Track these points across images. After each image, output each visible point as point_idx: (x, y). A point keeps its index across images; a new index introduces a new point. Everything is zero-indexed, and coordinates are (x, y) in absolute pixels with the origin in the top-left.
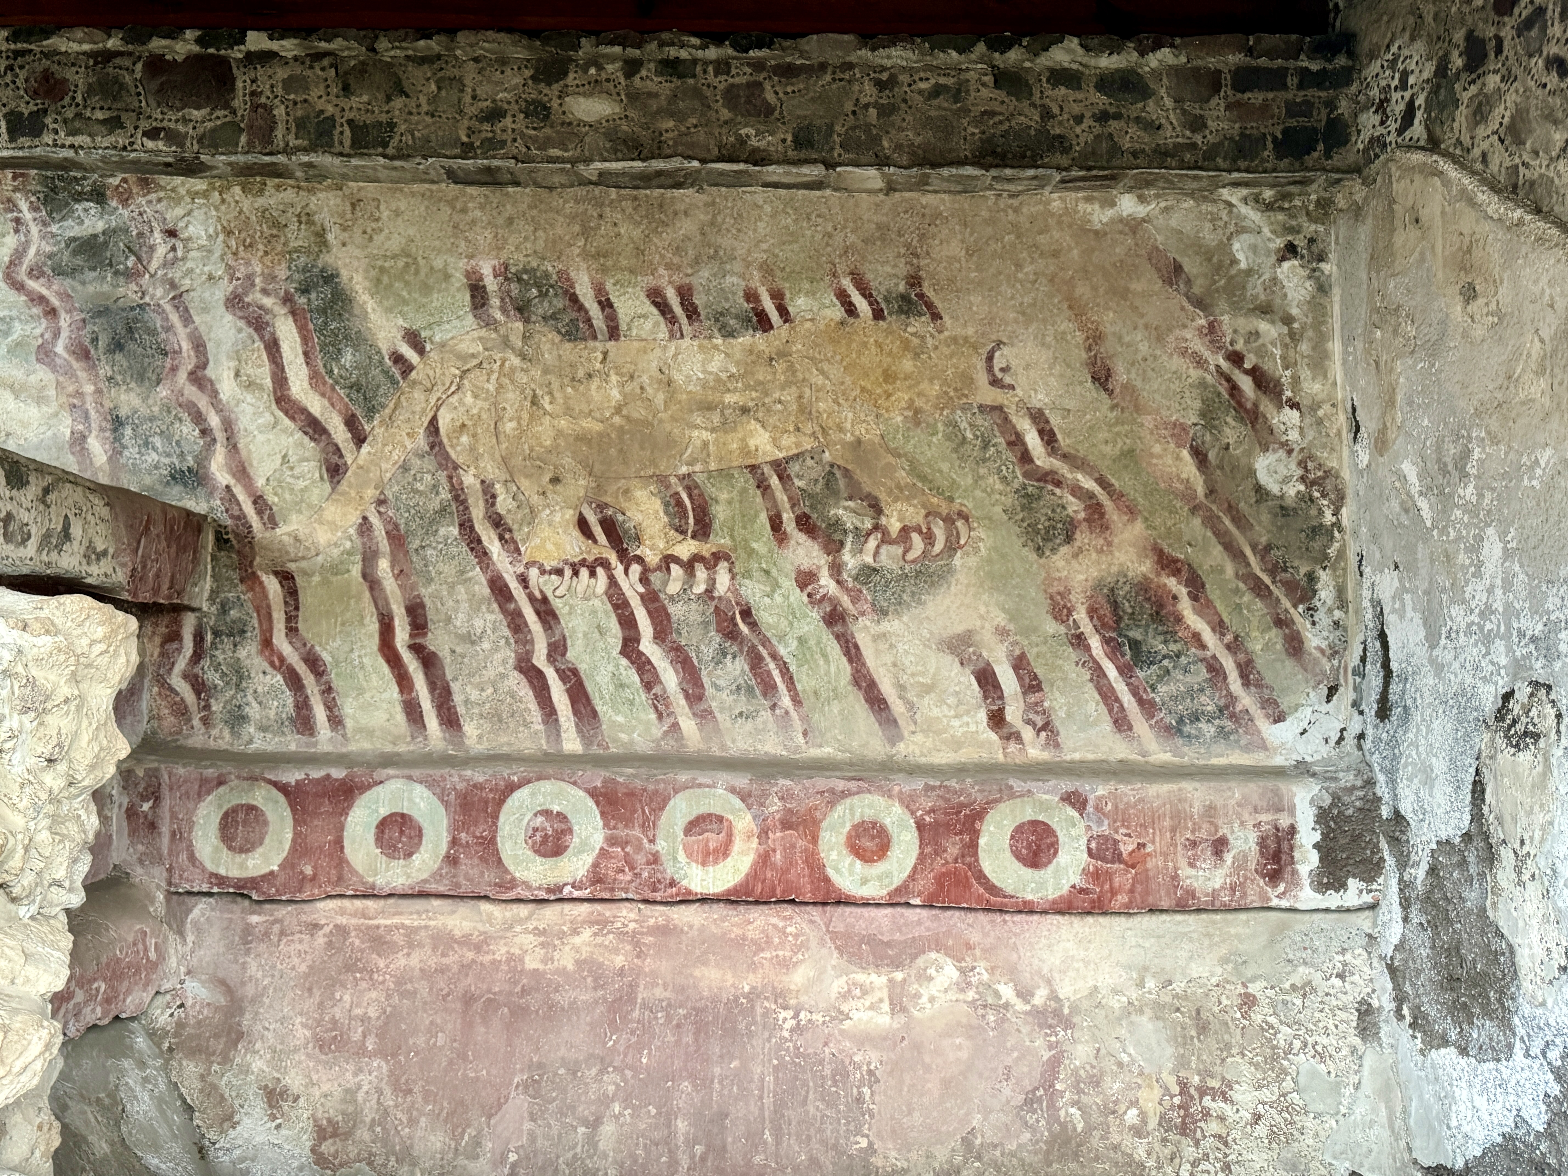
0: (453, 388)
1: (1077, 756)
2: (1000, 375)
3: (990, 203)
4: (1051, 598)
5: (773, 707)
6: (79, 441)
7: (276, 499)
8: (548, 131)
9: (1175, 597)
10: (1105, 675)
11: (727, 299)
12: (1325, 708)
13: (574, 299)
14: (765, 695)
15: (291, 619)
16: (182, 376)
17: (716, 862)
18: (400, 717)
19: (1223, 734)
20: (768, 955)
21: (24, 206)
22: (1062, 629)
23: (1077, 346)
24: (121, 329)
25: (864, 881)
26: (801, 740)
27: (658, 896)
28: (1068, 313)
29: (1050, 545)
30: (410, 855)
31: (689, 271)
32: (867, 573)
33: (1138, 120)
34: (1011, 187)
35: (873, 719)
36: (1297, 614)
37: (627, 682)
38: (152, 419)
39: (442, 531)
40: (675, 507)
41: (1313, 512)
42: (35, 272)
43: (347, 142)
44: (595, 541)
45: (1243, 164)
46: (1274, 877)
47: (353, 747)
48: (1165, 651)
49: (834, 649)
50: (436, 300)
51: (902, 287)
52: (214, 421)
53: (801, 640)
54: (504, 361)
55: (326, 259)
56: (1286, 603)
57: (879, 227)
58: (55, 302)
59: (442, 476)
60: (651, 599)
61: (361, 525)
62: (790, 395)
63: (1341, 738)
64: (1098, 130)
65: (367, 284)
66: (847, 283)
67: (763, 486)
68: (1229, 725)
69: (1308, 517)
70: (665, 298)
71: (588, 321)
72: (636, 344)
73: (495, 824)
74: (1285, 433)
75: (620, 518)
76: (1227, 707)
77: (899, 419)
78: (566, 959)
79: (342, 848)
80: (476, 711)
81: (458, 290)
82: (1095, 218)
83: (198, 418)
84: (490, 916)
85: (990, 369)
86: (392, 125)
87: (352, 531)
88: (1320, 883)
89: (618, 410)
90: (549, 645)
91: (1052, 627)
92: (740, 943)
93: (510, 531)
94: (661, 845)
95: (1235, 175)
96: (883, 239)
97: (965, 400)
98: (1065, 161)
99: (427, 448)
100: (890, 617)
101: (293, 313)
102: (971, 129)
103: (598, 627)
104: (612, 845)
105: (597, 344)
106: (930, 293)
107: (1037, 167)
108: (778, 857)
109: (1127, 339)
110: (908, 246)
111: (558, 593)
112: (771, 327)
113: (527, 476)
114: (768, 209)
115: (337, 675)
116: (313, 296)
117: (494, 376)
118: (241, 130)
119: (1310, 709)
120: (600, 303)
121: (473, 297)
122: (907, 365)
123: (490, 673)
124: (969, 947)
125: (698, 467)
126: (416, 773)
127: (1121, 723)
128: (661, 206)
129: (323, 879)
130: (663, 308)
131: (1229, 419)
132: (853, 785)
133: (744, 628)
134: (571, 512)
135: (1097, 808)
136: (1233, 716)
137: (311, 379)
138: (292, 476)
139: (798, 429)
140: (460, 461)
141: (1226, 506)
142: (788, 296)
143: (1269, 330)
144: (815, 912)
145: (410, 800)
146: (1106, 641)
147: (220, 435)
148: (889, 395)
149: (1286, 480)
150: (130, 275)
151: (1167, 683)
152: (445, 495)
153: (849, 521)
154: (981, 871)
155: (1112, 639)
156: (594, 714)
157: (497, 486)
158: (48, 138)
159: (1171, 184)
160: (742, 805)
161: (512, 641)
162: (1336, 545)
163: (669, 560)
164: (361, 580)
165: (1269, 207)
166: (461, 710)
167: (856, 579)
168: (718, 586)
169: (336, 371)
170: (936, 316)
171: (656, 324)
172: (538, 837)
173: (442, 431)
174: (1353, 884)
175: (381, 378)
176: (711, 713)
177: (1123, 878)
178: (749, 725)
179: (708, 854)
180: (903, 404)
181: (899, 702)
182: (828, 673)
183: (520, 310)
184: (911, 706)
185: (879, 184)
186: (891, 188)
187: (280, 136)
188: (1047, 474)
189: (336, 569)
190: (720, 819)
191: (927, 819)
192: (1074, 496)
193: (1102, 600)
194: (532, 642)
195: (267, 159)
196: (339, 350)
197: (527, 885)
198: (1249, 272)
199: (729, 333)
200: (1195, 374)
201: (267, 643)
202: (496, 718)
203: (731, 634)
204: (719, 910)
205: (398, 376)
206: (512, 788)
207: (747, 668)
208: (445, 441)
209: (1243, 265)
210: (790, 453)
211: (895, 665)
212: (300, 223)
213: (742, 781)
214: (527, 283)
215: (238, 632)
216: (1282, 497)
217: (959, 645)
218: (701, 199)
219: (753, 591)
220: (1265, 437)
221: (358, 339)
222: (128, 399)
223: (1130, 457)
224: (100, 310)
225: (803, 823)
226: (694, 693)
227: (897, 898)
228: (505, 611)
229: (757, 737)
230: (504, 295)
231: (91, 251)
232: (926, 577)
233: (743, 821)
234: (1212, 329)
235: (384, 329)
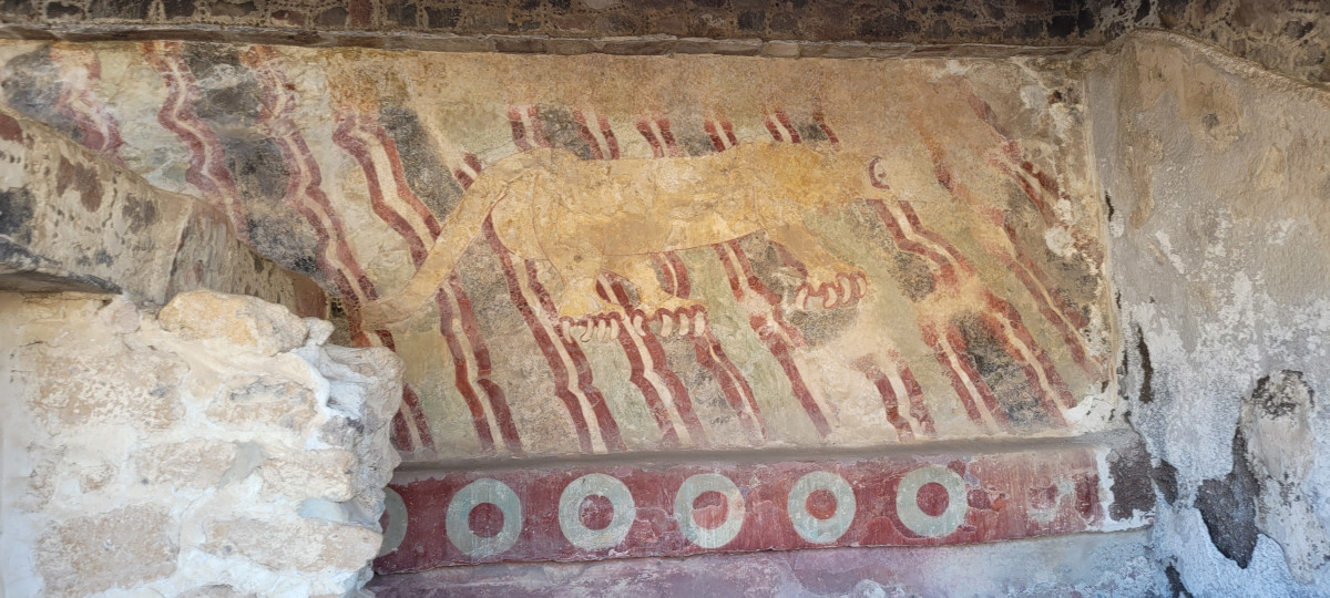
0: (502, 195)
1: (946, 437)
2: (879, 179)
3: (865, 65)
4: (923, 330)
5: (740, 414)
7: (376, 279)
8: (568, 15)
9: (1002, 326)
10: (961, 381)
11: (693, 130)
12: (1101, 396)
13: (586, 131)
14: (733, 405)
17: (717, 526)
18: (474, 433)
19: (1038, 417)
20: (752, 590)
21: (174, 66)
22: (932, 350)
23: (928, 159)
24: (253, 157)
25: (820, 533)
26: (761, 436)
27: (677, 552)
28: (921, 137)
29: (920, 293)
30: (496, 533)
31: (667, 111)
32: (800, 317)
33: (961, 11)
34: (881, 54)
35: (809, 419)
36: (1079, 334)
37: (637, 401)
38: (279, 222)
39: (498, 297)
40: (665, 276)
41: (1084, 267)
42: (184, 115)
43: (426, 22)
44: (609, 301)
45: (1029, 40)
46: (1087, 511)
47: (441, 457)
48: (998, 363)
49: (780, 371)
50: (488, 133)
51: (810, 121)
52: (327, 223)
53: (756, 365)
54: (538, 175)
55: (407, 105)
56: (1072, 327)
57: (793, 80)
58: (200, 136)
59: (496, 257)
60: (650, 340)
61: (439, 295)
62: (739, 195)
63: (1112, 416)
64: (937, 18)
65: (438, 123)
66: (774, 118)
67: (724, 258)
68: (1042, 411)
69: (1080, 271)
70: (649, 129)
71: (597, 146)
72: (631, 161)
73: (556, 508)
74: (1062, 215)
75: (626, 283)
76: (1040, 398)
77: (814, 210)
79: (445, 531)
80: (530, 426)
81: (504, 126)
82: (933, 75)
83: (314, 220)
84: (552, 576)
85: (872, 175)
86: (458, 11)
87: (432, 299)
88: (1116, 513)
89: (620, 208)
90: (580, 376)
91: (925, 349)
92: (733, 582)
93: (548, 295)
94: (677, 516)
95: (1026, 47)
96: (796, 88)
97: (857, 196)
98: (916, 37)
99: (485, 239)
100: (817, 346)
101: (384, 144)
102: (855, 16)
103: (614, 362)
104: (642, 518)
105: (603, 162)
106: (827, 122)
107: (901, 41)
108: (760, 519)
109: (959, 155)
110: (813, 93)
111: (584, 338)
112: (724, 149)
113: (558, 256)
114: (718, 68)
115: (426, 404)
116: (398, 131)
117: (532, 185)
118: (347, 13)
119: (1091, 398)
120: (604, 133)
121: (514, 130)
122: (817, 173)
123: (538, 399)
124: (890, 574)
125: (679, 246)
126: (496, 473)
127: (973, 413)
128: (644, 67)
129: (431, 555)
130: (649, 136)
131: (1026, 207)
132: (808, 465)
133: (716, 359)
134: (591, 280)
135: (972, 472)
136: (1044, 405)
137: (399, 190)
138: (387, 261)
139: (746, 218)
140: (508, 247)
141: (1029, 264)
142: (734, 127)
143: (1047, 148)
144: (783, 558)
145: (494, 493)
146: (961, 358)
147: (331, 233)
148: (806, 194)
149: (1065, 246)
150: (257, 117)
151: (1001, 384)
152: (499, 271)
153: (785, 281)
154: (899, 520)
155: (964, 356)
156: (614, 424)
157: (537, 264)
158: (197, 17)
159: (982, 54)
160: (734, 484)
161: (553, 374)
162: (1100, 288)
163: (661, 312)
164: (440, 334)
165: (1042, 68)
166: (518, 426)
167: (792, 321)
168: (696, 329)
169: (417, 185)
170: (834, 140)
171: (645, 147)
172: (588, 516)
173: (495, 225)
174: (1136, 512)
175: (450, 189)
176: (697, 420)
177: (992, 518)
178: (724, 428)
179: (711, 521)
180: (816, 200)
181: (826, 406)
182: (776, 387)
183: (548, 139)
184: (835, 409)
185: (795, 52)
186: (802, 54)
187: (376, 18)
188: (915, 245)
189: (423, 327)
190: (718, 495)
191: (861, 486)
192: (933, 259)
193: (956, 330)
194: (567, 374)
195: (369, 34)
196: (419, 170)
197: (582, 550)
198: (1032, 111)
199: (696, 153)
200: (1003, 177)
202: (544, 431)
203: (708, 363)
204: (714, 562)
205: (462, 188)
206: (567, 481)
207: (720, 387)
208: (497, 232)
209: (1028, 106)
210: (742, 235)
211: (822, 380)
212: (387, 79)
213: (731, 468)
214: (552, 121)
216: (1063, 258)
217: (865, 365)
218: (672, 62)
219: (721, 332)
220: (1050, 218)
221: (432, 162)
222: (259, 208)
223: (966, 233)
224: (236, 143)
225: (775, 494)
226: (684, 407)
227: (843, 542)
228: (546, 353)
229: (731, 434)
230: (537, 129)
231: (228, 100)
232: (840, 317)
233: (734, 496)
234: (1012, 148)
235: (451, 154)
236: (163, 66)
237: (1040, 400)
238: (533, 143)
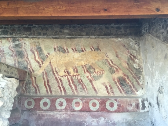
0: (52, 58)
1: (116, 95)
3: (105, 39)
4: (113, 79)
5: (84, 90)
6: (15, 64)
7: (34, 70)
8: (62, 33)
9: (126, 79)
10: (119, 87)
11: (79, 49)
12: (142, 90)
13: (64, 49)
15: (35, 82)
16: (25, 58)
17: (78, 107)
18: (46, 92)
19: (131, 93)
20: (84, 117)
21: (11, 41)
22: (114, 82)
23: (115, 53)
24: (20, 53)
25: (94, 109)
26: (87, 94)
27: (72, 111)
28: (114, 50)
29: (113, 73)
30: (47, 106)
31: (76, 46)
32: (94, 76)
33: (120, 31)
34: (108, 38)
35: (95, 91)
36: (139, 80)
37: (69, 88)
38: (22, 62)
39: (51, 72)
40: (74, 70)
42: (12, 48)
43: (42, 34)
44: (66, 73)
45: (131, 35)
46: (137, 108)
47: (41, 95)
48: (125, 84)
49: (91, 84)
50: (51, 50)
51: (97, 48)
52: (28, 62)
53: (87, 83)
54: (57, 55)
55: (40, 46)
56: (137, 79)
57: (95, 42)
58: (13, 50)
59: (51, 67)
60: (72, 79)
61: (43, 72)
62: (86, 58)
64: (116, 32)
65: (44, 48)
66: (91, 47)
68: (132, 92)
69: (139, 70)
71: (66, 51)
72: (70, 54)
73: (55, 103)
74: (136, 62)
77: (97, 61)
78: (62, 118)
79: (40, 105)
80: (54, 91)
82: (116, 41)
83: (27, 62)
84: (55, 113)
85: (106, 56)
86: (47, 33)
88: (142, 109)
89: (68, 60)
90: (61, 84)
92: (81, 116)
94: (72, 105)
97: (103, 59)
98: (113, 35)
100: (96, 81)
101: (37, 51)
102: (103, 32)
103: (66, 82)
104: (67, 105)
105: (66, 54)
106: (99, 48)
107: (110, 36)
108: (85, 106)
109: (120, 52)
110: (97, 44)
111: (62, 79)
113: (59, 67)
114: (83, 40)
115: (40, 87)
116: (39, 50)
117: (56, 57)
118: (32, 34)
119: (140, 90)
120: (67, 49)
121: (54, 49)
122: (98, 55)
123: (55, 87)
124: (105, 116)
125: (76, 66)
126: (47, 97)
127: (121, 92)
128: (73, 40)
129: (37, 109)
130: (73, 50)
131: (131, 60)
132: (92, 98)
133: (81, 82)
135: (118, 101)
136: (132, 91)
137: (38, 58)
138: (36, 67)
139: (87, 62)
140: (53, 65)
141: (131, 69)
142: (85, 49)
143: (134, 51)
144: (89, 113)
145: (47, 100)
146: (119, 83)
147: (29, 63)
149: (137, 66)
150: (21, 48)
151: (125, 88)
152: (51, 69)
153: (92, 71)
154: (106, 108)
156: (66, 91)
158: (13, 35)
159: (123, 37)
160: (81, 101)
161: (57, 84)
162: (142, 73)
163: (73, 75)
164: (42, 78)
165: (134, 39)
166: (52, 91)
168: (78, 78)
169: (41, 57)
170: (100, 50)
171: (72, 52)
172: (60, 104)
173: (51, 63)
175: (45, 57)
176: (78, 91)
177: (121, 108)
178: (82, 92)
180: (97, 59)
181: (97, 90)
182: (90, 87)
183: (59, 50)
184: (99, 90)
185: (94, 38)
186: (95, 38)
187: (36, 34)
188: (112, 66)
189: (40, 76)
190: (79, 102)
191: (100, 102)
192: (115, 68)
193: (118, 79)
194: (59, 84)
196: (41, 55)
197: (58, 109)
198: (132, 46)
199: (80, 52)
200: (127, 56)
201: (33, 84)
202: (56, 92)
203: (80, 83)
204: (78, 112)
205: (47, 57)
206: (57, 99)
207: (82, 86)
210: (86, 64)
211: (97, 86)
212: (38, 42)
213: (81, 98)
214: (60, 48)
215: (30, 83)
216: (136, 68)
217: (104, 84)
218: (77, 39)
219: (82, 78)
220: (134, 62)
221: (43, 54)
222: (20, 60)
223: (120, 64)
224: (18, 51)
225: (87, 103)
226: (76, 89)
227: (97, 111)
228: (57, 81)
229: (83, 94)
230: (57, 49)
231: (17, 46)
232: (100, 77)
233: (81, 103)
234: (128, 51)
235: (45, 52)
236: (9, 41)
237: (132, 90)
238: (57, 51)
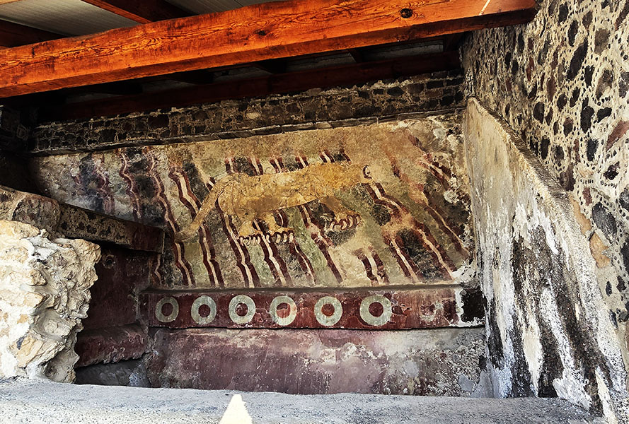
0: (222, 191)
1: (394, 284)
2: (367, 175)
3: (362, 128)
4: (384, 238)
5: (306, 273)
6: (135, 212)
7: (180, 224)
8: (242, 123)
9: (421, 235)
10: (401, 260)
11: (291, 161)
12: (469, 266)
13: (252, 165)
14: (304, 270)
15: (183, 255)
16: (158, 194)
17: (286, 317)
18: (208, 279)
19: (438, 275)
20: (302, 343)
22: (388, 247)
23: (389, 165)
24: (145, 184)
25: (327, 322)
26: (314, 282)
27: (272, 327)
28: (386, 156)
29: (383, 222)
30: (207, 316)
31: (281, 155)
32: (331, 233)
33: (400, 100)
34: (366, 122)
35: (334, 276)
37: (266, 268)
38: (152, 206)
39: (219, 229)
40: (278, 219)
41: (462, 207)
43: (194, 132)
46: (450, 317)
47: (196, 288)
48: (419, 251)
49: (323, 256)
50: (218, 169)
51: (339, 153)
52: (166, 205)
53: (313, 254)
54: (234, 183)
55: (192, 162)
56: (455, 235)
57: (332, 137)
58: (130, 178)
59: (219, 214)
60: (272, 245)
62: (308, 185)
64: (388, 104)
65: (201, 167)
66: (323, 153)
67: (302, 211)
68: (439, 272)
69: (461, 209)
70: (275, 162)
71: (255, 170)
72: (267, 175)
73: (228, 307)
74: (452, 184)
77: (339, 189)
78: (248, 345)
79: (191, 314)
80: (227, 277)
81: (223, 166)
82: (392, 129)
83: (162, 204)
84: (229, 333)
85: (364, 173)
86: (205, 126)
88: (465, 319)
89: (263, 194)
90: (246, 258)
91: (385, 246)
92: (295, 340)
93: (235, 228)
96: (333, 140)
97: (358, 183)
98: (379, 114)
100: (338, 246)
101: (184, 176)
102: (353, 108)
103: (258, 253)
104: (258, 312)
105: (258, 176)
106: (346, 153)
107: (372, 116)
108: (303, 315)
109: (403, 162)
110: (340, 142)
113: (240, 213)
114: (301, 136)
115: (193, 269)
116: (189, 171)
117: (232, 187)
118: (170, 132)
119: (464, 266)
120: (258, 165)
121: (226, 167)
122: (341, 174)
123: (230, 267)
124: (360, 341)
125: (284, 207)
126: (208, 294)
127: (407, 274)
128: (273, 138)
129: (186, 323)
130: (274, 165)
131: (435, 182)
132: (323, 294)
133: (297, 251)
134: (251, 222)
135: (395, 298)
136: (441, 270)
137: (188, 192)
138: (183, 218)
139: (311, 195)
140: (223, 210)
141: (435, 207)
142: (307, 158)
143: (446, 155)
144: (316, 332)
145: (207, 301)
146: (401, 249)
147: (167, 209)
148: (336, 183)
149: (453, 199)
150: (147, 170)
151: (420, 261)
152: (220, 220)
153: (326, 219)
154: (361, 318)
155: (403, 248)
156: (257, 276)
159: (413, 117)
160: (293, 300)
161: (236, 258)
162: (469, 217)
164: (199, 244)
165: (443, 120)
166: (223, 277)
167: (328, 235)
169: (194, 190)
171: (273, 170)
172: (239, 311)
173: (219, 203)
174: (475, 319)
175: (204, 191)
176: (289, 276)
177: (403, 319)
178: (299, 279)
179: (283, 314)
180: (340, 185)
181: (341, 271)
182: (321, 263)
183: (238, 169)
184: (345, 272)
185: (330, 126)
186: (333, 127)
187: (179, 132)
188: (382, 201)
189: (194, 241)
190: (287, 304)
191: (345, 303)
192: (390, 207)
193: (400, 237)
194: (241, 258)
195: (176, 138)
196: (195, 185)
197: (236, 324)
198: (439, 139)
200: (424, 170)
201: (177, 261)
202: (232, 279)
203: (294, 253)
206: (232, 297)
207: (298, 262)
208: (220, 205)
209: (437, 138)
210: (309, 201)
211: (339, 260)
212: (186, 153)
213: (292, 294)
214: (240, 163)
215: (170, 259)
216: (452, 203)
217: (358, 253)
218: (284, 135)
219: (299, 240)
220: (446, 186)
221: (199, 181)
222: (146, 201)
223: (406, 195)
224: (140, 180)
225: (310, 305)
226: (284, 270)
227: (337, 327)
228: (234, 250)
229: (301, 282)
230: (234, 166)
231: (139, 166)
232: (348, 234)
233: (293, 305)
234: (428, 157)
235: (205, 178)
236: (121, 156)
237: (439, 267)
238: (233, 171)
